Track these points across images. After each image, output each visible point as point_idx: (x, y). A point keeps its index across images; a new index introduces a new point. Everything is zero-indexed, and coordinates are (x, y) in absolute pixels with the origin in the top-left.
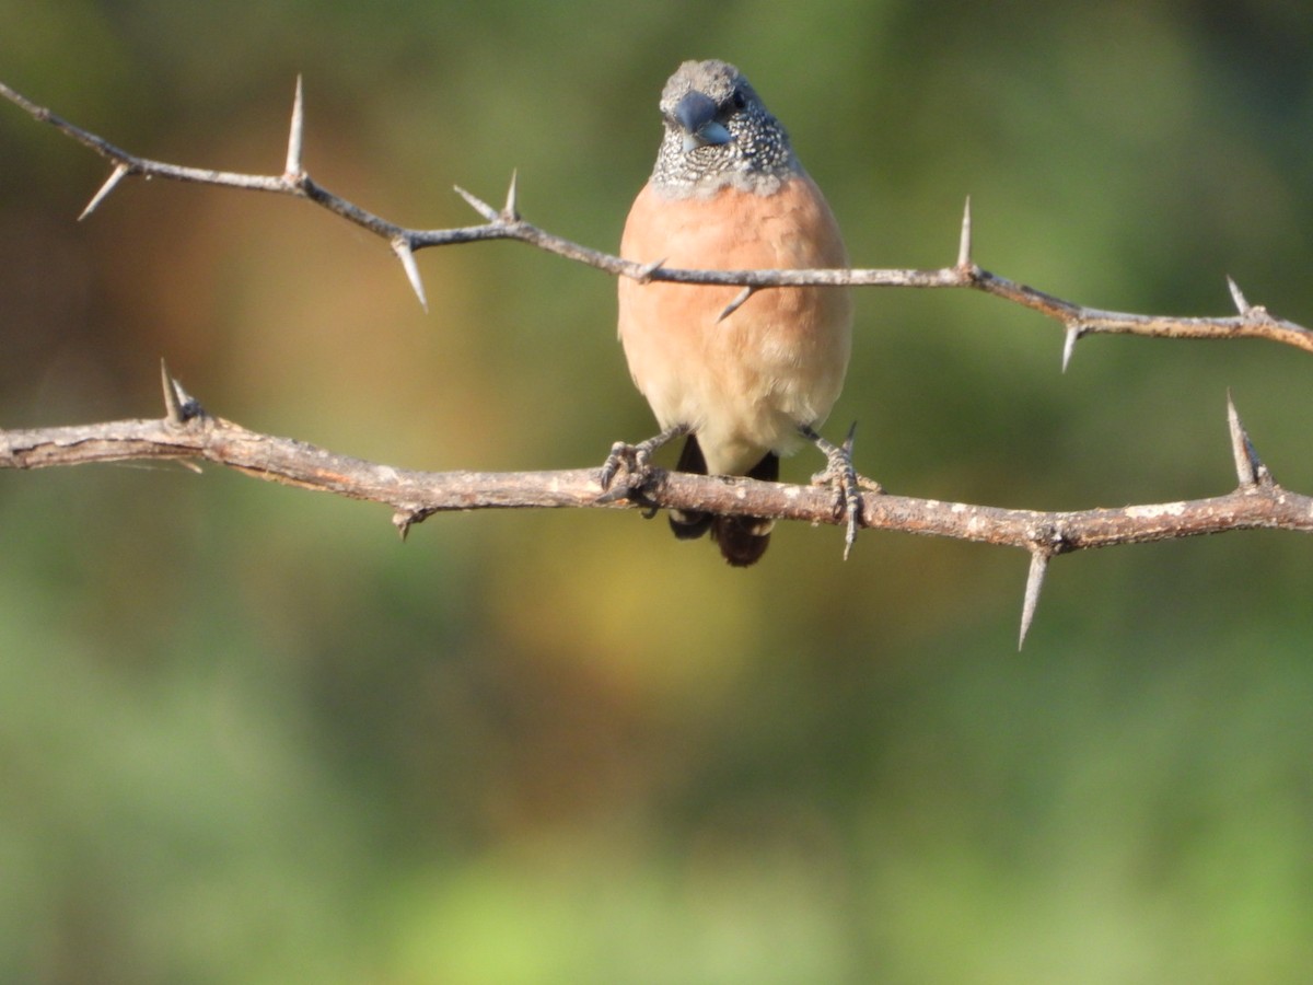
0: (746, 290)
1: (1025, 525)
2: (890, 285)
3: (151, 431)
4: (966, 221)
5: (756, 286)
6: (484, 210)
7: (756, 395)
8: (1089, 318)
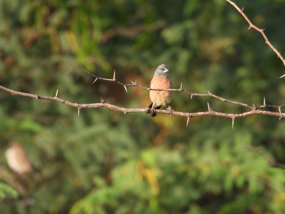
0: (159, 91)
1: (187, 114)
2: (174, 91)
3: (100, 104)
4: (181, 84)
5: (160, 91)
6: (133, 83)
7: (165, 100)
8: (194, 94)
